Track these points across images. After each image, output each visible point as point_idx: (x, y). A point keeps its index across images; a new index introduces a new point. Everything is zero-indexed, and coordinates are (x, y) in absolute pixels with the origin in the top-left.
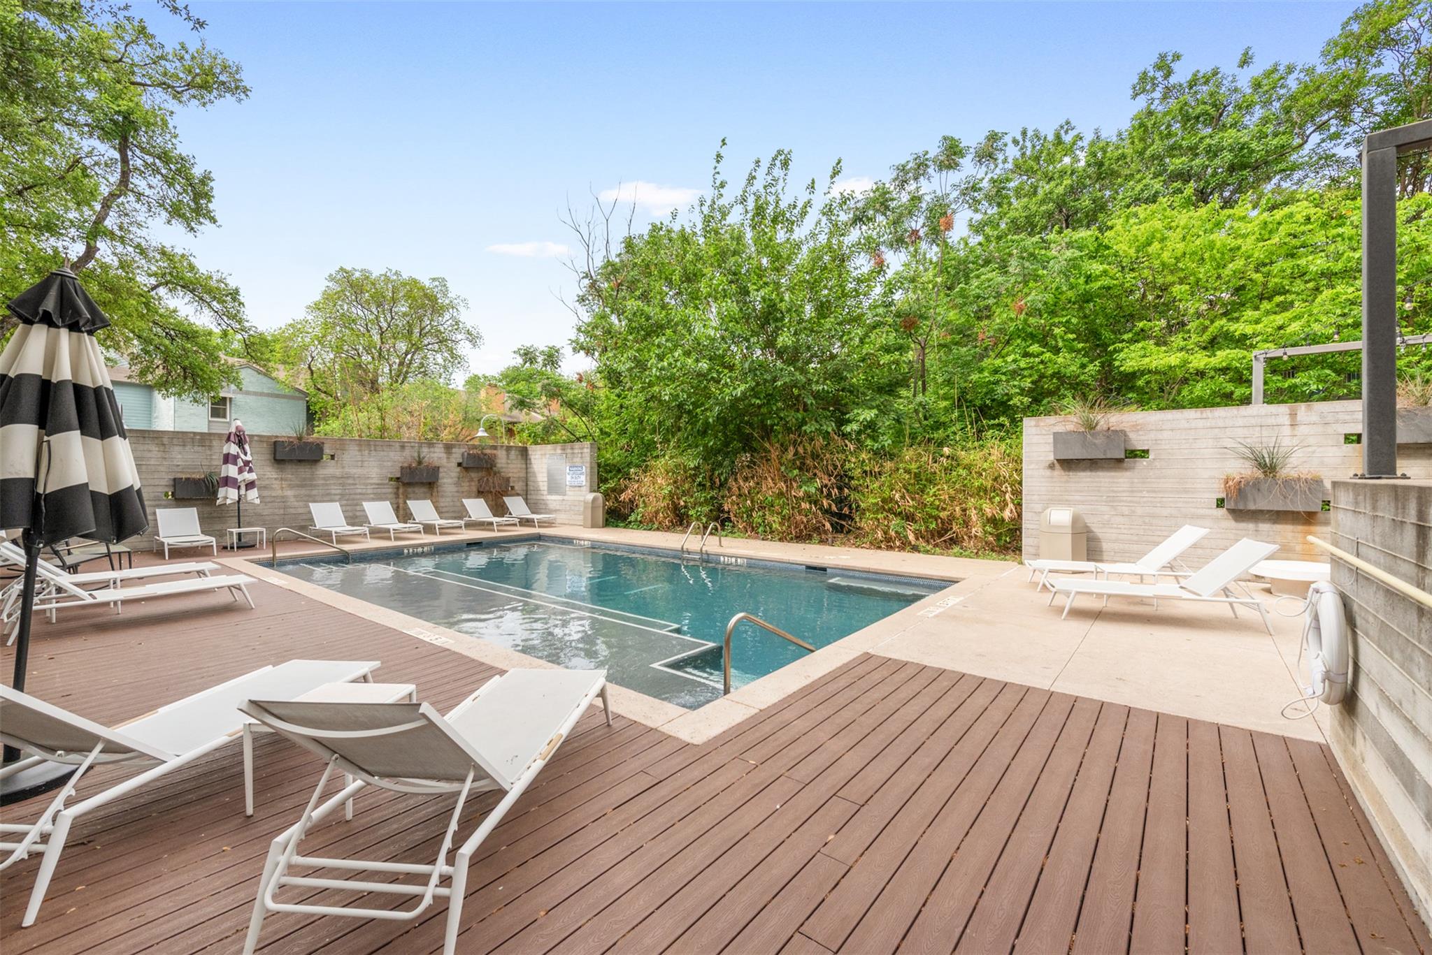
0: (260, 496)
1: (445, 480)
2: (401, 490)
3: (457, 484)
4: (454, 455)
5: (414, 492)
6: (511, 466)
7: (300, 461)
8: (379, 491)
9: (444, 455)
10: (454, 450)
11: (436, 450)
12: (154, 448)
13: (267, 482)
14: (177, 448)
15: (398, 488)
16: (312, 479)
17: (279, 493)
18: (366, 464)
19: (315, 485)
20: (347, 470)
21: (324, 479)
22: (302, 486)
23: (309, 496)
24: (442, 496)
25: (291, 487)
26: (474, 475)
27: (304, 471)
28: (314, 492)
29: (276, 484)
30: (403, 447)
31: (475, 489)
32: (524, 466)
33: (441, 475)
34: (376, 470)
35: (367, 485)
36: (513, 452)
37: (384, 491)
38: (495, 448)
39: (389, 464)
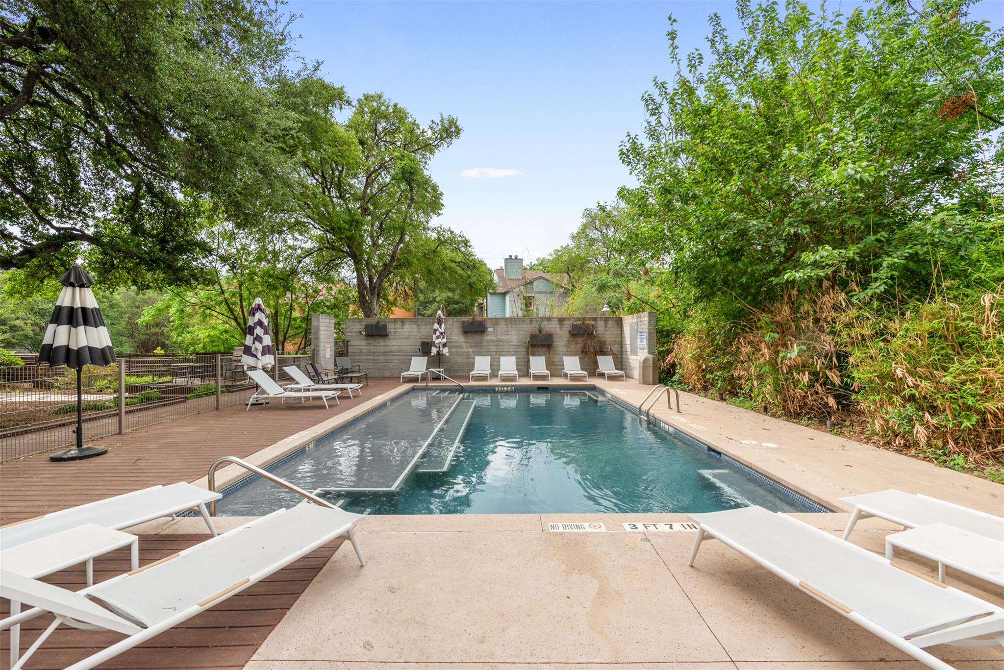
0: (449, 352)
1: (559, 343)
2: (530, 350)
3: (568, 346)
4: (565, 326)
5: (538, 351)
6: (608, 332)
7: (475, 332)
8: (517, 350)
9: (558, 326)
10: (565, 322)
11: (553, 322)
12: (415, 327)
13: (460, 344)
14: (424, 327)
15: (528, 348)
16: (481, 342)
17: (465, 350)
18: (509, 333)
19: (483, 346)
20: (499, 337)
21: (488, 342)
22: (476, 346)
23: (480, 352)
24: (557, 354)
25: (471, 346)
26: (580, 340)
27: (477, 337)
28: (482, 350)
29: (464, 345)
30: (531, 321)
31: (580, 349)
32: (620, 332)
33: (555, 340)
34: (515, 337)
35: (509, 346)
36: (610, 322)
37: (520, 350)
38: (595, 319)
39: (523, 333)
